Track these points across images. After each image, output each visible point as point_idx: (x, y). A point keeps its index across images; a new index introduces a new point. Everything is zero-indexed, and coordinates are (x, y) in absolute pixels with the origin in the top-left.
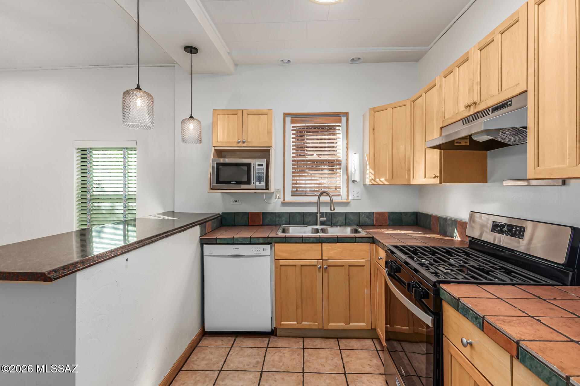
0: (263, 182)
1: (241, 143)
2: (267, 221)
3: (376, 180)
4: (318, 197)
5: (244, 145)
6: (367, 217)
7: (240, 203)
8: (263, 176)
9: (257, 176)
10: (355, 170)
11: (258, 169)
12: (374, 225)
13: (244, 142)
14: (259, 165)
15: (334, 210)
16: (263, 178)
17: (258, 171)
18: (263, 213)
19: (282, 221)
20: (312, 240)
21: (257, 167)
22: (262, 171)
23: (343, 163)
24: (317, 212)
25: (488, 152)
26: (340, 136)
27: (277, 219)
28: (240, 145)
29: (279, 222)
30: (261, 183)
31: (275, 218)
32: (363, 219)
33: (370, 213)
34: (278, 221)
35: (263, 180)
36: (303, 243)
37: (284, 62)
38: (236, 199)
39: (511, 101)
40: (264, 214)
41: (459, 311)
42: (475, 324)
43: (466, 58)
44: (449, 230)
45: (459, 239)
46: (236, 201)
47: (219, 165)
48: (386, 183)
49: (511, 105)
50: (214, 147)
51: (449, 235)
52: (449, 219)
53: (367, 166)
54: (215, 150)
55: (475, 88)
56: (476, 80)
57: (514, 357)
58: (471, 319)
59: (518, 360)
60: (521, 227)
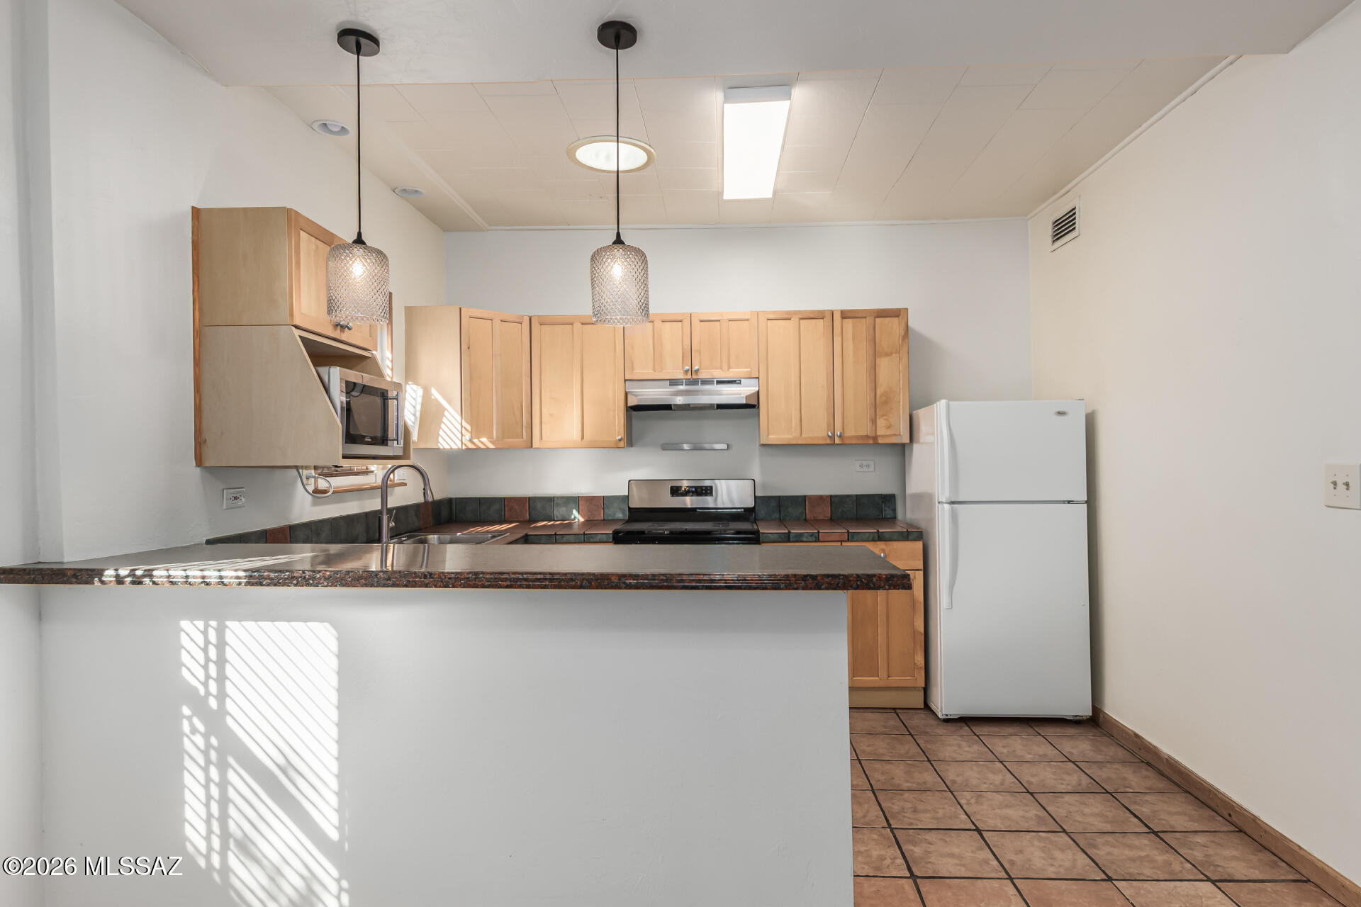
1: (339, 330)
3: (473, 441)
5: (342, 336)
7: (243, 502)
13: (346, 329)
18: (290, 527)
25: (634, 413)
28: (338, 333)
31: (310, 537)
38: (234, 493)
39: (740, 380)
40: (293, 531)
41: (789, 541)
42: (811, 540)
43: (679, 319)
44: (560, 511)
45: (582, 520)
46: (236, 498)
47: (350, 387)
48: (491, 446)
49: (740, 383)
50: (297, 327)
51: (560, 518)
52: (558, 498)
53: (446, 413)
54: (300, 337)
55: (695, 356)
56: (695, 348)
57: (844, 541)
58: (805, 540)
59: (848, 541)
60: (706, 487)
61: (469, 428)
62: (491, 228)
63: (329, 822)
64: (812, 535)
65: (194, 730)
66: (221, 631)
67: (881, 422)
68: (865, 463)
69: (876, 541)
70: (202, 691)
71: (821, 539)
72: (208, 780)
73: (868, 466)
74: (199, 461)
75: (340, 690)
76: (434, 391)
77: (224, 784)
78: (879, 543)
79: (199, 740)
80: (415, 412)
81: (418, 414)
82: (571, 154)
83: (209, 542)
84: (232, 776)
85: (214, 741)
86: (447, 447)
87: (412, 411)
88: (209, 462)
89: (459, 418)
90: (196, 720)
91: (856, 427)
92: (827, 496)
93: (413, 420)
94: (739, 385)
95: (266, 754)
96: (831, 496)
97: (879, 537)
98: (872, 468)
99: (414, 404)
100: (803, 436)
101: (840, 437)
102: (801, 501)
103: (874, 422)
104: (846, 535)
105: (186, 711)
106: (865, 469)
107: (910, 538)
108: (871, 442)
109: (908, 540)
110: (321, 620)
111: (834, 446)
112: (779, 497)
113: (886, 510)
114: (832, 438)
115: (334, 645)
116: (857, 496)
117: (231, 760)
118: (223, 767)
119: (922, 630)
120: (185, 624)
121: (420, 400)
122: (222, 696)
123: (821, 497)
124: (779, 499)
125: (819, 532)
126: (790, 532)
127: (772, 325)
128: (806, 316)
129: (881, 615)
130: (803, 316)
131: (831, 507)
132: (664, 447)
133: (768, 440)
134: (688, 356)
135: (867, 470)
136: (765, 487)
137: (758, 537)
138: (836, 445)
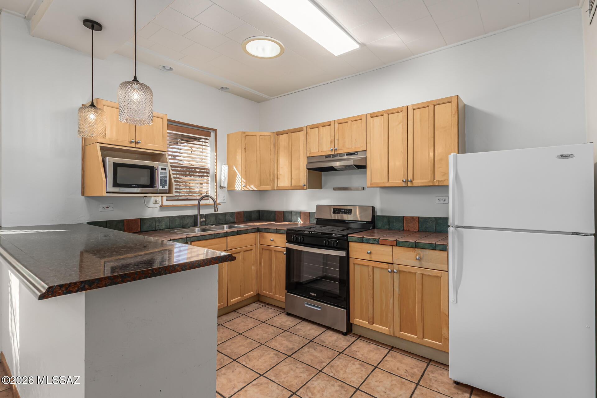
0: (167, 186)
1: (134, 144)
2: (145, 227)
3: (247, 187)
4: (198, 201)
5: (137, 146)
6: (231, 216)
7: (112, 209)
8: (167, 180)
9: (160, 180)
10: (225, 178)
11: (162, 173)
12: (235, 222)
13: (138, 143)
14: (162, 169)
15: (218, 211)
16: (167, 182)
17: (162, 175)
18: (141, 219)
19: (162, 226)
20: (221, 235)
21: (160, 170)
22: (165, 175)
23: (212, 172)
24: (197, 214)
25: (323, 173)
26: (209, 148)
27: (157, 225)
28: (133, 145)
29: (158, 227)
30: (164, 187)
31: (154, 223)
32: (228, 218)
33: (232, 213)
34: (158, 225)
35: (167, 184)
36: (214, 238)
37: (166, 69)
38: (106, 206)
39: (357, 153)
40: (143, 220)
41: (363, 242)
42: (374, 243)
43: (329, 124)
44: (294, 218)
45: (302, 222)
46: (107, 208)
47: (117, 165)
48: (255, 189)
49: (357, 154)
50: (100, 143)
51: (294, 221)
52: (293, 212)
53: (237, 175)
54: (100, 147)
55: (336, 142)
56: (337, 137)
57: (394, 246)
58: (371, 242)
59: (396, 246)
60: (349, 209)
61: (245, 181)
62: (272, 98)
64: (375, 240)
67: (438, 172)
68: (442, 198)
69: (414, 248)
71: (380, 243)
73: (444, 200)
74: (83, 194)
76: (233, 166)
78: (416, 249)
80: (225, 175)
83: (88, 223)
86: (238, 189)
91: (422, 176)
92: (417, 217)
93: (224, 179)
94: (357, 155)
96: (419, 217)
97: (416, 245)
98: (447, 201)
99: (224, 172)
100: (390, 181)
101: (411, 181)
102: (401, 219)
103: (433, 171)
104: (396, 242)
106: (442, 202)
107: (437, 248)
108: (431, 184)
109: (435, 250)
114: (406, 181)
116: (435, 218)
121: (228, 171)
123: (413, 218)
124: (389, 217)
125: (379, 239)
126: (363, 237)
127: (374, 121)
128: (391, 112)
129: (418, 296)
130: (390, 112)
131: (419, 224)
132: (335, 189)
133: (371, 184)
134: (333, 142)
135: (443, 202)
136: (382, 210)
137: (347, 238)
138: (408, 186)
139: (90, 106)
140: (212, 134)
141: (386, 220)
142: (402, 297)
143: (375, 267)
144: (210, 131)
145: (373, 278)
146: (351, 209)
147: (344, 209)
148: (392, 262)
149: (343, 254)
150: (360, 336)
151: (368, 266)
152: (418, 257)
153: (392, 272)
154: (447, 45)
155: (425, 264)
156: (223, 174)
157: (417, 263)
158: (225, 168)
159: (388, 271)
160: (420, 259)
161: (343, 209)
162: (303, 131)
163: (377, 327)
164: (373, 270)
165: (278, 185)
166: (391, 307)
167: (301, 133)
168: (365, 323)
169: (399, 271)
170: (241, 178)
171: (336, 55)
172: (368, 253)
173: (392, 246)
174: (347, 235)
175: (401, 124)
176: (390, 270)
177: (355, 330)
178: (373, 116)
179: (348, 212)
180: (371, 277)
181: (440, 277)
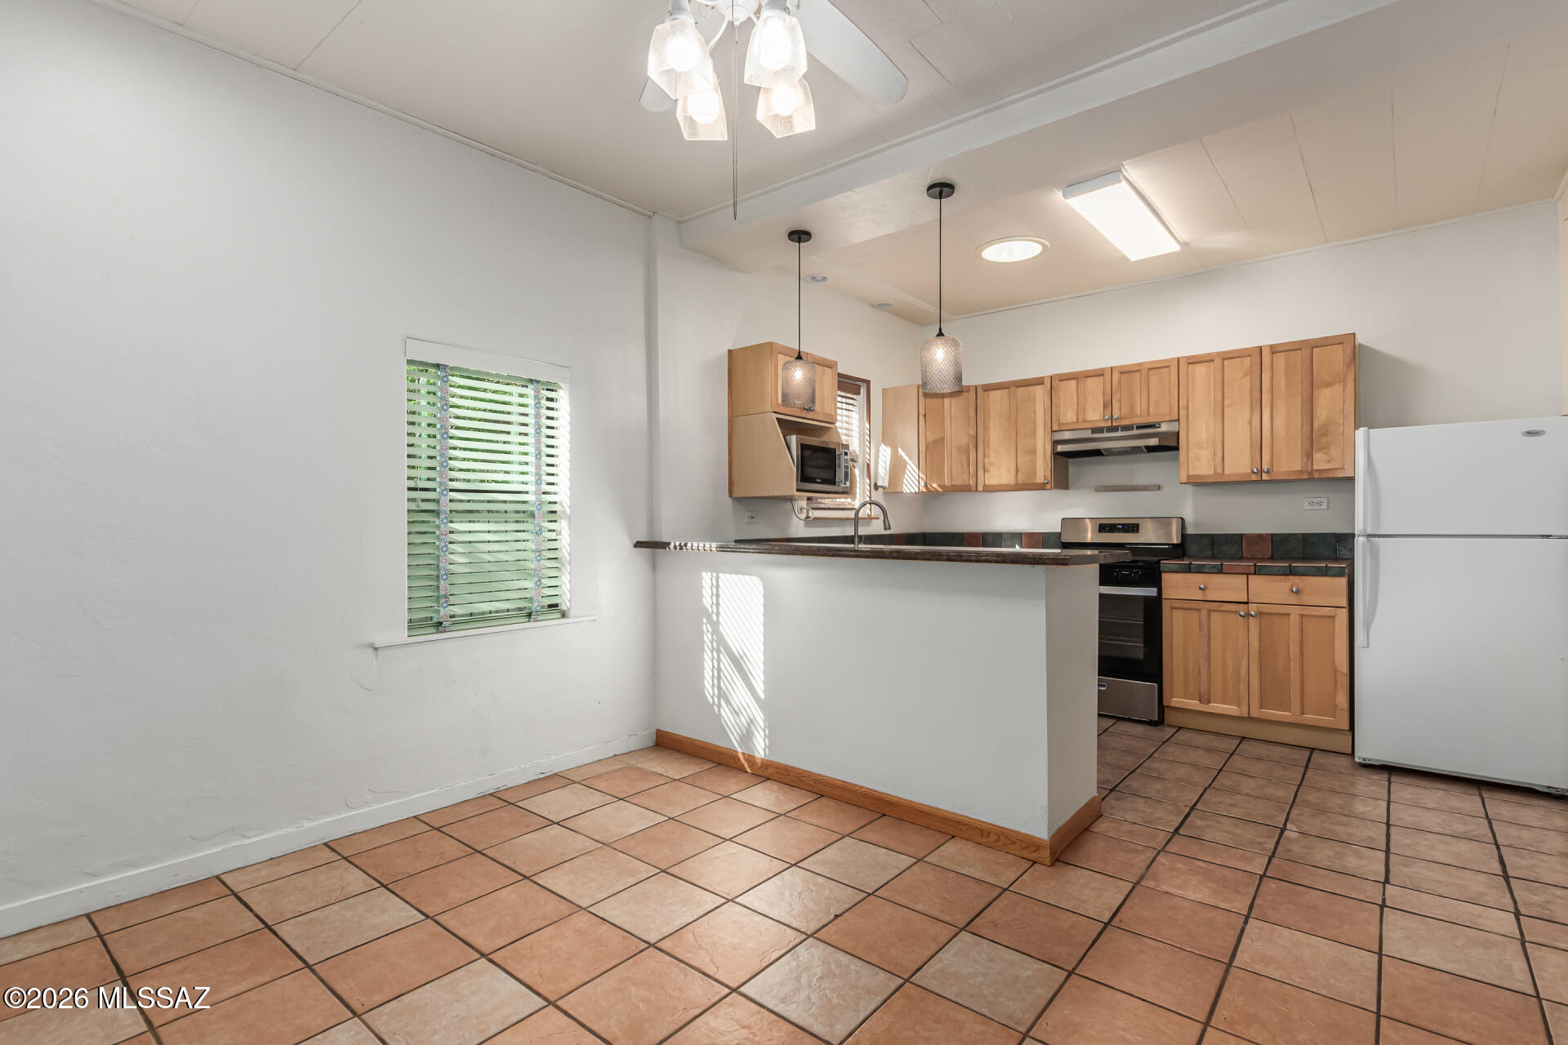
0: (848, 481)
1: (805, 412)
3: (927, 486)
10: (885, 470)
13: (810, 411)
14: (845, 454)
16: (848, 475)
17: (845, 463)
18: (786, 539)
23: (861, 459)
24: (853, 534)
25: (1073, 461)
26: (855, 415)
30: (846, 484)
35: (848, 478)
38: (751, 515)
39: (1159, 424)
41: (1190, 572)
42: (1209, 571)
43: (1100, 373)
46: (752, 517)
47: (804, 447)
48: (943, 490)
49: (1158, 427)
50: (775, 412)
52: (1005, 533)
53: (908, 466)
54: (777, 418)
55: (1116, 405)
56: (1116, 397)
57: (1251, 574)
58: (1207, 571)
59: (1255, 574)
60: (1133, 525)
61: (924, 477)
62: (955, 318)
63: (760, 688)
64: (1214, 566)
65: (708, 631)
66: (717, 579)
67: (1317, 456)
68: (1315, 500)
69: (1287, 575)
70: (710, 611)
71: (1224, 571)
72: (713, 657)
73: (1320, 504)
74: (731, 495)
75: (765, 615)
76: (900, 450)
77: (719, 660)
78: (1291, 577)
79: (709, 635)
80: (886, 466)
81: (888, 468)
82: (979, 255)
84: (722, 656)
85: (715, 637)
86: (908, 491)
87: (884, 465)
88: (736, 494)
89: (917, 470)
90: (708, 625)
91: (1289, 463)
92: (1268, 535)
93: (884, 472)
95: (735, 647)
96: (1272, 535)
97: (1290, 571)
98: (1325, 506)
99: (883, 460)
100: (1225, 472)
101: (1268, 472)
102: (1237, 539)
103: (1309, 456)
104: (1253, 568)
105: (705, 620)
106: (1316, 507)
107: (1329, 573)
108: (1305, 477)
109: (1326, 576)
110: (756, 575)
111: (1260, 482)
112: (1213, 535)
113: (1341, 551)
114: (1258, 474)
115: (761, 589)
116: (1303, 534)
117: (721, 648)
118: (719, 652)
119: (1345, 669)
120: (704, 574)
121: (889, 458)
122: (718, 614)
123: (1260, 536)
125: (1222, 564)
126: (1191, 563)
127: (1194, 369)
128: (1230, 356)
129: (1294, 650)
130: (1226, 357)
131: (1272, 545)
132: (1097, 490)
133: (1187, 479)
134: (1108, 404)
135: (1318, 508)
136: (1197, 524)
137: (1159, 567)
138: (1261, 481)
139: (797, 358)
140: (863, 390)
141: (1206, 541)
142: (1265, 656)
143: (1214, 611)
144: (858, 383)
145: (1209, 628)
146: (1138, 525)
147: (1122, 525)
148: (1246, 601)
149: (1151, 592)
150: (1180, 728)
151: (1199, 610)
152: (1294, 589)
153: (1248, 615)
154: (1327, 242)
155: (1306, 600)
156: (881, 464)
157: (1293, 599)
158: (885, 453)
159: (1240, 615)
160: (1298, 592)
161: (1120, 524)
162: (1042, 384)
163: (1216, 707)
164: (1209, 616)
165: (987, 483)
166: (1243, 672)
167: (1039, 390)
168: (1194, 704)
169: (1260, 614)
170: (917, 472)
171: (1132, 259)
172: (1200, 588)
173: (1245, 576)
174: (1158, 562)
175: (1249, 377)
176: (1242, 613)
177: (1170, 717)
178: (1194, 361)
179: (1133, 528)
180: (1206, 629)
181: (1333, 617)
